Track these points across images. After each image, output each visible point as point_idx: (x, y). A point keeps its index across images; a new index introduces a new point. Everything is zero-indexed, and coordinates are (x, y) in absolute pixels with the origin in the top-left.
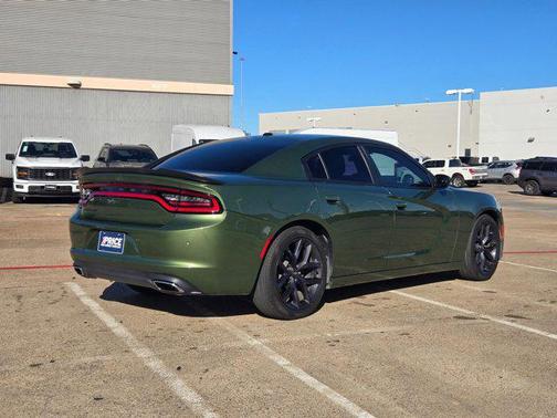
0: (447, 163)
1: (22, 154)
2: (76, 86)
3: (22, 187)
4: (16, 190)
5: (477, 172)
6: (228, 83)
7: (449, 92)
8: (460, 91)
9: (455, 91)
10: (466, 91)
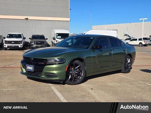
0: (138, 40)
1: (7, 37)
2: (27, 19)
3: (5, 46)
4: (4, 47)
5: (146, 42)
6: (68, 18)
7: (140, 19)
8: (143, 19)
9: (142, 19)
10: (145, 19)
